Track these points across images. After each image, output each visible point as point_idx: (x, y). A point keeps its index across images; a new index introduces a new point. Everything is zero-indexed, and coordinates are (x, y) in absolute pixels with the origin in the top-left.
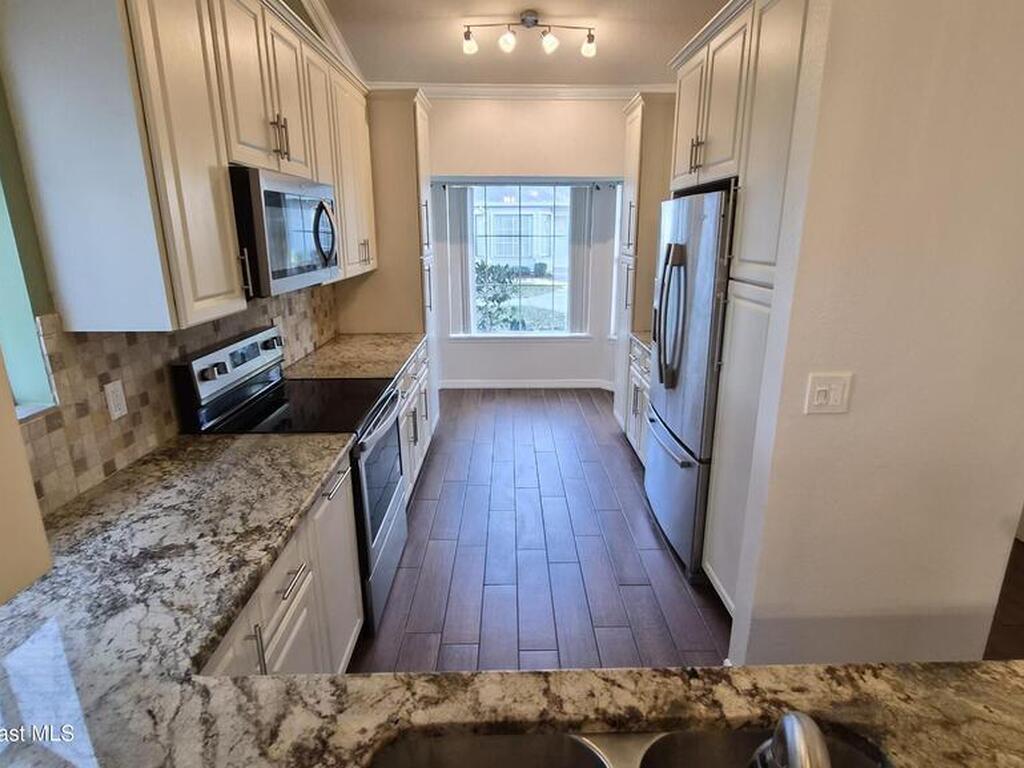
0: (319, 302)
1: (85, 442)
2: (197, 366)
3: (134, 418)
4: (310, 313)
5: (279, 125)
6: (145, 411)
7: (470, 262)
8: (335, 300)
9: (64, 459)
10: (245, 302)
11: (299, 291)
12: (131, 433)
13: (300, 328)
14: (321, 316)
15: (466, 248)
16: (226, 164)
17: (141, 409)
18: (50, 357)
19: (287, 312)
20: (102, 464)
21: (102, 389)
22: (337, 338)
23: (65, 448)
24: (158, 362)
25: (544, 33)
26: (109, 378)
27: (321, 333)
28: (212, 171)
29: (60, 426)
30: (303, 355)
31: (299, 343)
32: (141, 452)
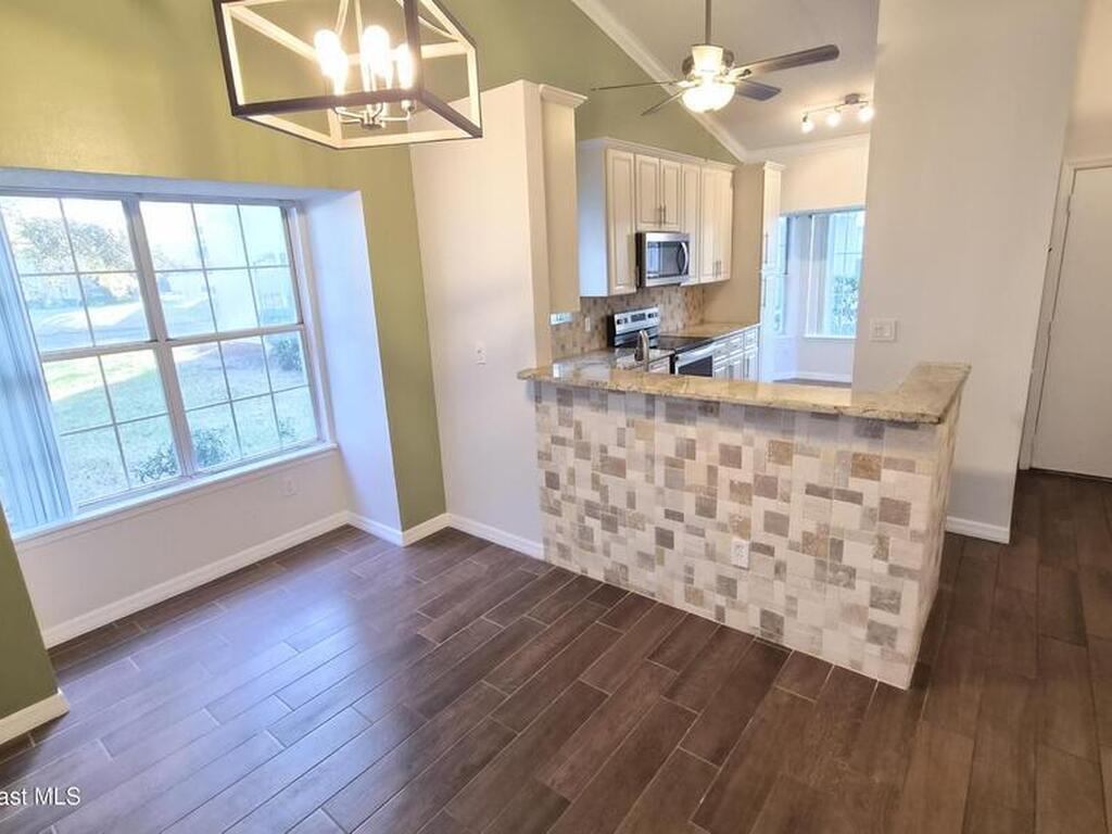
1: (577, 337)
2: (617, 317)
3: (592, 334)
4: (683, 305)
5: (662, 210)
6: (596, 333)
7: (828, 273)
10: (635, 289)
12: (591, 338)
13: (675, 313)
14: (692, 309)
16: (634, 232)
20: (581, 346)
21: (584, 319)
22: (702, 322)
24: (603, 314)
25: (862, 107)
26: (587, 315)
27: (690, 318)
28: (628, 237)
29: (571, 330)
32: (592, 348)
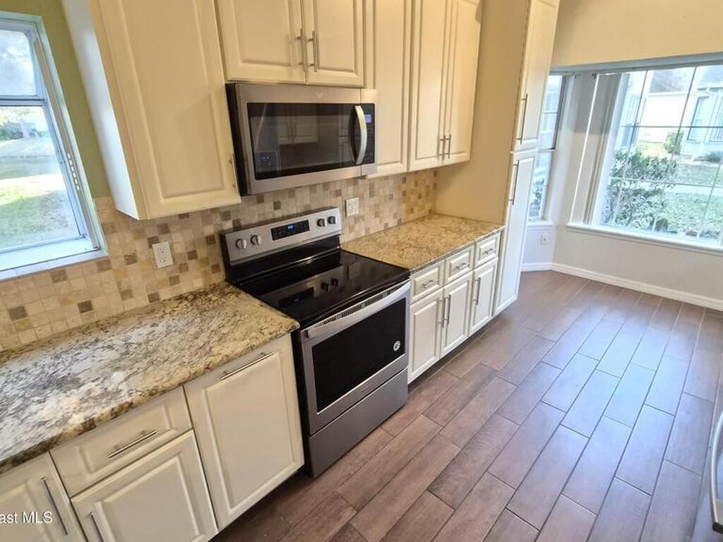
0: (412, 186)
1: (132, 279)
3: (180, 267)
4: (397, 196)
8: (435, 185)
9: (112, 288)
10: (240, 197)
11: (386, 178)
12: (177, 277)
13: (381, 208)
14: (413, 198)
15: (606, 138)
17: (188, 261)
18: (102, 225)
19: (367, 195)
20: (147, 294)
21: (151, 247)
22: (431, 216)
23: (114, 283)
26: (158, 239)
27: (410, 212)
29: (110, 269)
30: (383, 229)
31: (378, 219)
32: (185, 290)
